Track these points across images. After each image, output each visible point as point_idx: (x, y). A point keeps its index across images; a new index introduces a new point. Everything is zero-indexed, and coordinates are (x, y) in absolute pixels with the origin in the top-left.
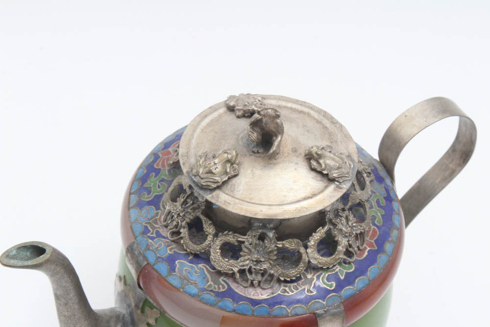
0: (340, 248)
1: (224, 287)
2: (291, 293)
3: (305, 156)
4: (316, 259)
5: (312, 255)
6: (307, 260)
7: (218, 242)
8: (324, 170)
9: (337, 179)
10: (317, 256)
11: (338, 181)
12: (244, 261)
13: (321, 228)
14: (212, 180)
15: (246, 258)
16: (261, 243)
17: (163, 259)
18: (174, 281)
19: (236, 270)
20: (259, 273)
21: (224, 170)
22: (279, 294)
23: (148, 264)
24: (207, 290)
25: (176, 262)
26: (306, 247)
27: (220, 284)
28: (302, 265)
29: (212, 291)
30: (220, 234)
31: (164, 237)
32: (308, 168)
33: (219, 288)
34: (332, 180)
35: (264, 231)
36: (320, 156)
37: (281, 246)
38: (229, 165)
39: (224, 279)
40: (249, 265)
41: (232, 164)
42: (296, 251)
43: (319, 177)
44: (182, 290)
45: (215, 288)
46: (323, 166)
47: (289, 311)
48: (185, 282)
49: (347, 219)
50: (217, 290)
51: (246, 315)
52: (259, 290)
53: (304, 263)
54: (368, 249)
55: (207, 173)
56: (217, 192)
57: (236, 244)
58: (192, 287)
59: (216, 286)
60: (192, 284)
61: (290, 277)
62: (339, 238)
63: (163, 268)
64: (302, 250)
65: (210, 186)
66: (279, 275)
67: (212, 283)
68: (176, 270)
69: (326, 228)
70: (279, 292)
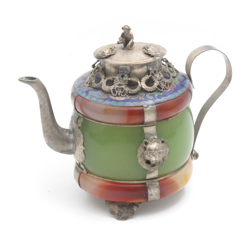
0: (155, 84)
1: (106, 97)
2: (133, 98)
3: (143, 49)
4: (144, 86)
5: (143, 84)
6: (140, 86)
7: (106, 80)
8: (149, 53)
9: (154, 56)
10: (145, 85)
11: (154, 57)
12: (115, 86)
13: (147, 75)
14: (103, 55)
15: (116, 84)
16: (122, 78)
17: (84, 92)
18: (88, 98)
19: (111, 89)
20: (120, 90)
21: (109, 52)
22: (128, 99)
23: (79, 95)
24: (100, 98)
25: (89, 92)
26: (141, 81)
27: (105, 96)
28: (138, 87)
29: (102, 99)
30: (106, 77)
31: (86, 86)
32: (143, 53)
33: (105, 97)
34: (152, 56)
35: (123, 74)
36: (148, 48)
37: (130, 80)
38: (111, 50)
39: (107, 95)
40: (117, 87)
41: (112, 50)
42: (136, 82)
43: (147, 56)
44: (90, 100)
45: (103, 97)
46: (149, 52)
47: (132, 104)
48: (92, 97)
49: (159, 74)
50: (103, 98)
51: (114, 106)
52: (120, 97)
53: (139, 87)
54: (170, 90)
55: (102, 53)
56: (105, 59)
57: (112, 79)
58: (94, 98)
59: (104, 97)
60: (94, 97)
61: (133, 92)
62: (155, 80)
63: (84, 95)
64: (139, 82)
65: (102, 57)
66: (129, 90)
67: (102, 96)
68: (89, 94)
69: (150, 76)
70: (129, 98)
